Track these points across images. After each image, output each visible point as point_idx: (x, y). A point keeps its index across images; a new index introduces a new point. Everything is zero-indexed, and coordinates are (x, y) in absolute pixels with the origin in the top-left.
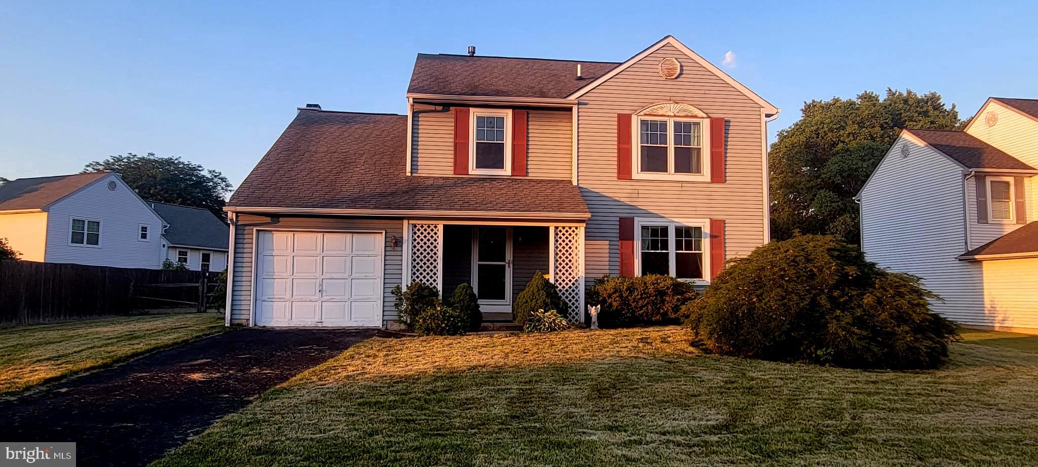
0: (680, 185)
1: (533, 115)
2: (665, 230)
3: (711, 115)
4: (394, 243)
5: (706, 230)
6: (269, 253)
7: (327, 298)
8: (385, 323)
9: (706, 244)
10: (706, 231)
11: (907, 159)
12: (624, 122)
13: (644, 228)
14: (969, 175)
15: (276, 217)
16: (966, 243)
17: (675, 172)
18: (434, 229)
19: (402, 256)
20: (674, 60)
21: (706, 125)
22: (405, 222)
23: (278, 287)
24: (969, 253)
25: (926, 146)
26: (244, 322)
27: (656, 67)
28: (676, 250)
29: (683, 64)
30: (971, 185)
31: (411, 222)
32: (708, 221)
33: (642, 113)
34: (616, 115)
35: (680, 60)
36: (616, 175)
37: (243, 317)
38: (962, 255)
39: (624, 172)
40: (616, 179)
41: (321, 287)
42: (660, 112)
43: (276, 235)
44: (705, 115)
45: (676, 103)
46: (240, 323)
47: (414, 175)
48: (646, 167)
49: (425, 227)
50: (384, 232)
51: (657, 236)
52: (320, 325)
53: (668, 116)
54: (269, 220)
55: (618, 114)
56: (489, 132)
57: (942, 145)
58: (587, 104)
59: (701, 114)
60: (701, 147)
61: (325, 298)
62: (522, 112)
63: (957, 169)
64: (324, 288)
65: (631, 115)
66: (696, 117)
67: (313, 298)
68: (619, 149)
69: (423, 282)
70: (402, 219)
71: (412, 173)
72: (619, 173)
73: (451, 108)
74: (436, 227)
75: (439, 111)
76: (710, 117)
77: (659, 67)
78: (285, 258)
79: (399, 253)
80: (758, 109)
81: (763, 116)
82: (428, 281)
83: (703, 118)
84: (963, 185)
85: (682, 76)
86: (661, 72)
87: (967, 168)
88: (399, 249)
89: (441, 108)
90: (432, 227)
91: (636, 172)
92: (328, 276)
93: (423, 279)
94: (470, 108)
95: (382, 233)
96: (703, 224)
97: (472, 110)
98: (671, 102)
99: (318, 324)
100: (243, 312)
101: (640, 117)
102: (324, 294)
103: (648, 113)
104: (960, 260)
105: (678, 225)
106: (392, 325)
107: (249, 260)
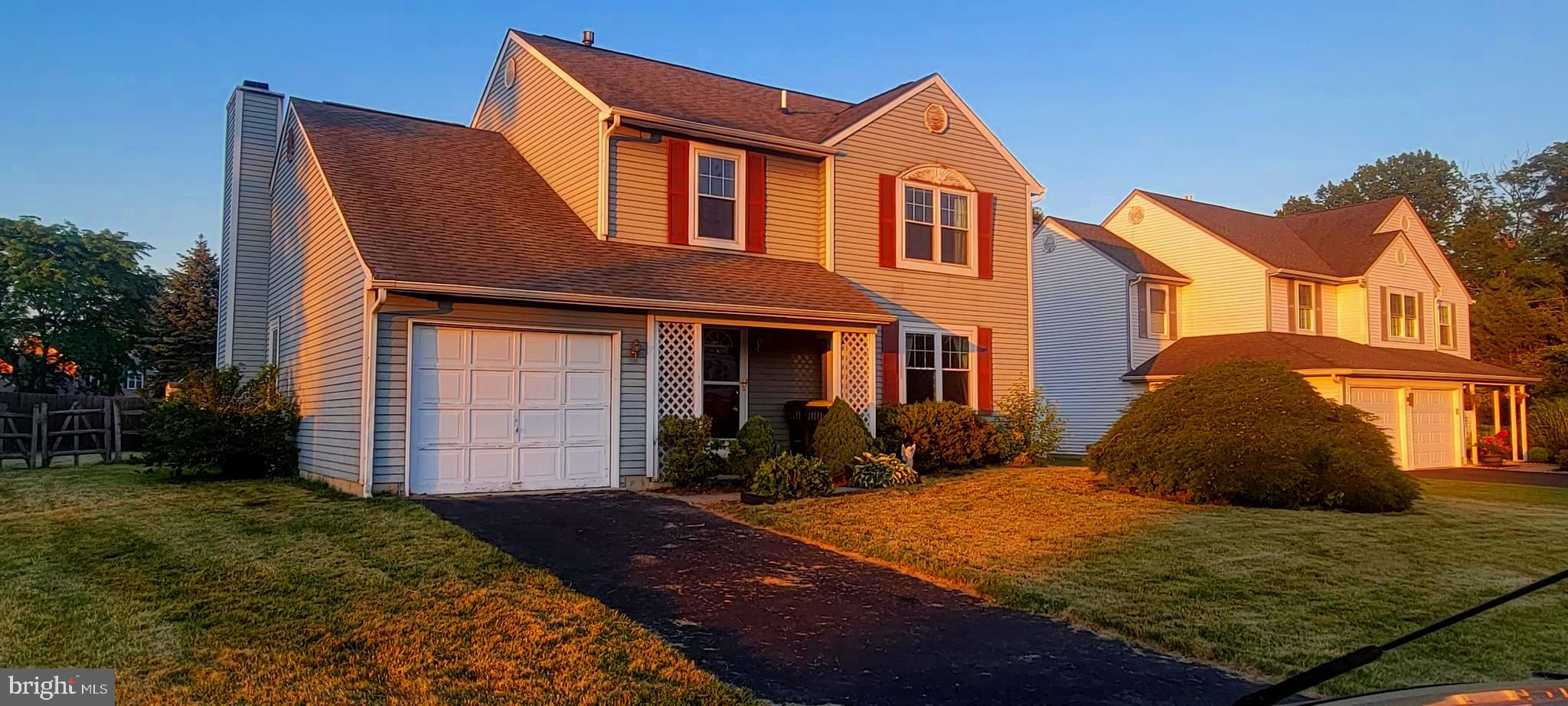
0: (946, 279)
1: (772, 163)
2: (931, 338)
3: (979, 188)
4: (635, 352)
5: (973, 340)
6: (430, 364)
7: (528, 442)
8: (623, 481)
9: (973, 358)
10: (973, 345)
11: (1051, 254)
12: (887, 185)
13: (909, 336)
14: (1134, 280)
15: (445, 300)
16: (1129, 361)
17: (942, 261)
18: (688, 330)
19: (645, 372)
20: (941, 107)
21: (973, 200)
22: (650, 318)
23: (447, 425)
24: (1132, 373)
25: (1079, 241)
26: (394, 488)
27: (920, 114)
28: (943, 367)
29: (951, 115)
30: (1134, 292)
31: (658, 318)
32: (975, 329)
33: (907, 177)
34: (878, 176)
35: (948, 109)
36: (877, 260)
37: (392, 479)
38: (1125, 375)
39: (887, 259)
40: (877, 266)
41: (517, 423)
42: (927, 179)
43: (441, 333)
44: (973, 188)
45: (945, 167)
46: (386, 490)
47: (611, 239)
48: (910, 254)
49: (676, 327)
50: (620, 333)
51: (922, 344)
52: (517, 488)
53: (936, 184)
54: (434, 305)
55: (881, 175)
56: (714, 181)
57: (1095, 241)
58: (844, 155)
59: (968, 185)
60: (968, 229)
61: (524, 442)
62: (759, 156)
63: (1120, 274)
64: (522, 427)
65: (895, 177)
66: (962, 188)
67: (505, 442)
68: (881, 224)
69: (673, 414)
70: (645, 312)
71: (607, 237)
72: (882, 258)
73: (664, 138)
74: (690, 327)
75: (646, 141)
76: (976, 191)
77: (926, 113)
78: (457, 373)
79: (642, 368)
80: (1023, 186)
81: (1029, 195)
82: (681, 411)
83: (970, 191)
84: (1128, 291)
85: (949, 131)
86: (926, 123)
87: (1133, 273)
88: (642, 361)
89: (647, 136)
90: (685, 327)
91: (901, 260)
92: (529, 404)
93: (673, 409)
94: (690, 142)
95: (611, 335)
96: (970, 333)
97: (693, 145)
98: (938, 165)
99: (514, 486)
100: (391, 470)
101: (904, 182)
102: (522, 435)
103: (912, 177)
104: (1124, 381)
105: (945, 333)
106: (632, 483)
107: (401, 376)
